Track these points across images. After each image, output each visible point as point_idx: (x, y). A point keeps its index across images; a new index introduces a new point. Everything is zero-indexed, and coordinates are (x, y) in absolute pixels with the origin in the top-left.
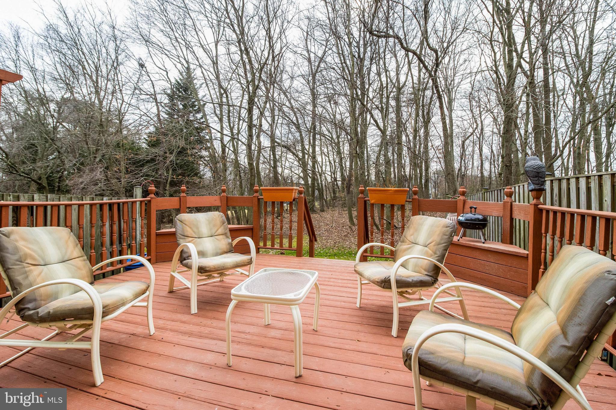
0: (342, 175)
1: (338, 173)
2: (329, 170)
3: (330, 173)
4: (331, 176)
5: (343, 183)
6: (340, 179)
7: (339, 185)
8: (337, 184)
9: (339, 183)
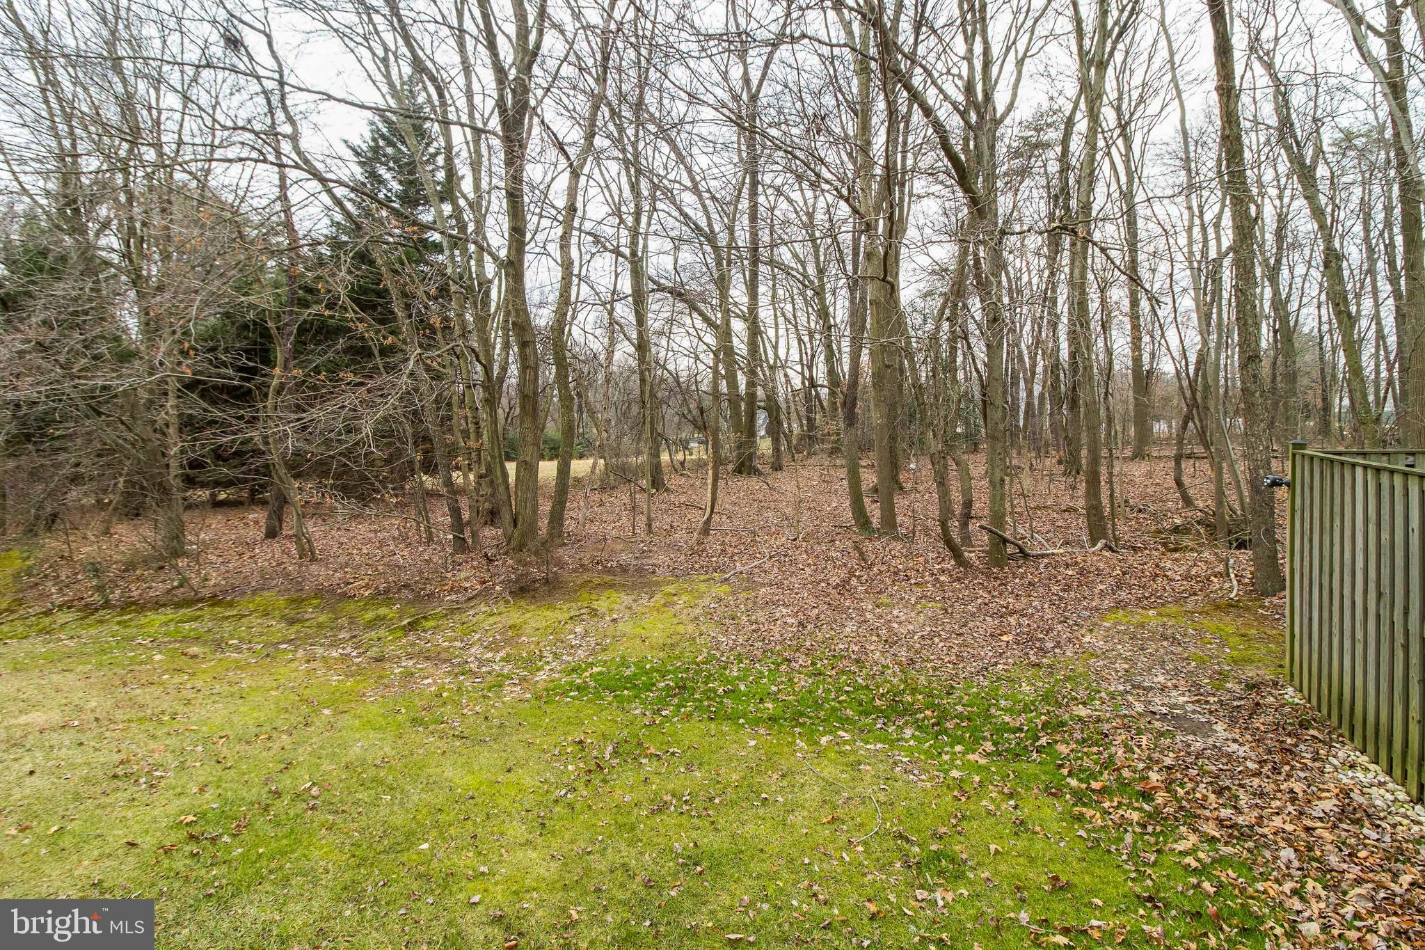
0: (831, 372)
1: (820, 365)
2: (797, 358)
3: (798, 368)
4: (802, 374)
5: (832, 394)
6: (825, 383)
7: (823, 397)
8: (818, 395)
9: (824, 392)
